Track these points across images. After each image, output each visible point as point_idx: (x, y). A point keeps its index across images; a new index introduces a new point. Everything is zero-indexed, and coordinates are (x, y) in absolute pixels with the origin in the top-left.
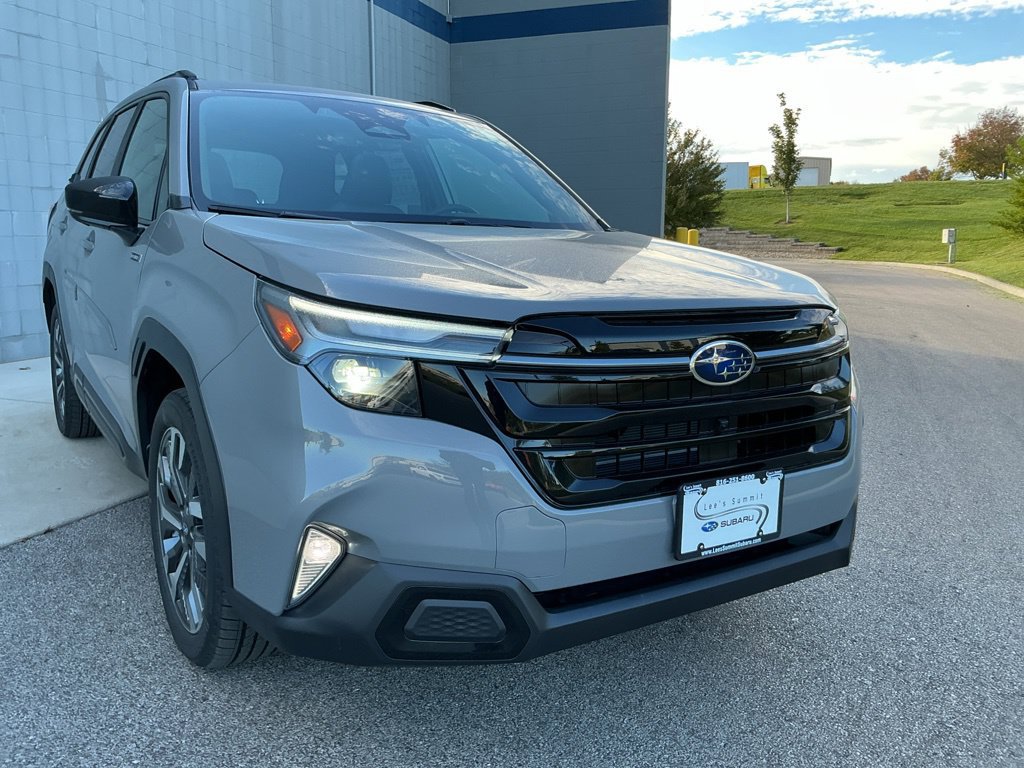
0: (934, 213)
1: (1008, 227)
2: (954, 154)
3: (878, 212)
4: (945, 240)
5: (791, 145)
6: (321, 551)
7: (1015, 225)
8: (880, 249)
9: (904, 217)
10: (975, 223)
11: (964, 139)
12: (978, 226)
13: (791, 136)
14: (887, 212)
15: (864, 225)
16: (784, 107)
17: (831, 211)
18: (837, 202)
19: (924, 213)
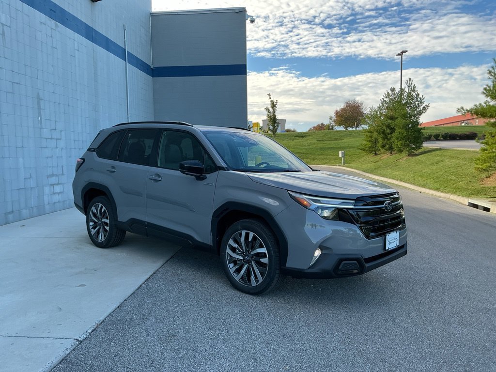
0: (333, 144)
1: (364, 150)
2: (335, 118)
3: (310, 144)
4: (340, 156)
5: (274, 116)
6: (318, 253)
7: (367, 149)
8: (314, 159)
9: (321, 146)
10: (350, 148)
11: (339, 112)
12: (351, 149)
13: (274, 112)
14: (314, 144)
15: (306, 149)
16: (270, 100)
17: (292, 143)
18: (293, 140)
19: (329, 144)
